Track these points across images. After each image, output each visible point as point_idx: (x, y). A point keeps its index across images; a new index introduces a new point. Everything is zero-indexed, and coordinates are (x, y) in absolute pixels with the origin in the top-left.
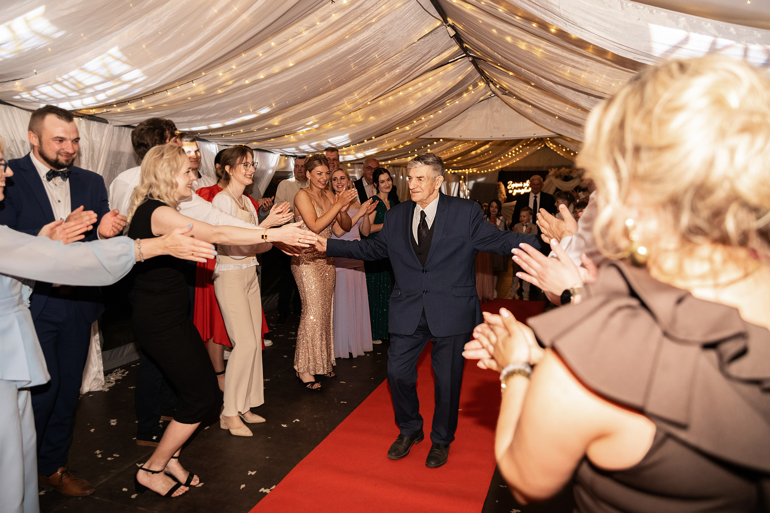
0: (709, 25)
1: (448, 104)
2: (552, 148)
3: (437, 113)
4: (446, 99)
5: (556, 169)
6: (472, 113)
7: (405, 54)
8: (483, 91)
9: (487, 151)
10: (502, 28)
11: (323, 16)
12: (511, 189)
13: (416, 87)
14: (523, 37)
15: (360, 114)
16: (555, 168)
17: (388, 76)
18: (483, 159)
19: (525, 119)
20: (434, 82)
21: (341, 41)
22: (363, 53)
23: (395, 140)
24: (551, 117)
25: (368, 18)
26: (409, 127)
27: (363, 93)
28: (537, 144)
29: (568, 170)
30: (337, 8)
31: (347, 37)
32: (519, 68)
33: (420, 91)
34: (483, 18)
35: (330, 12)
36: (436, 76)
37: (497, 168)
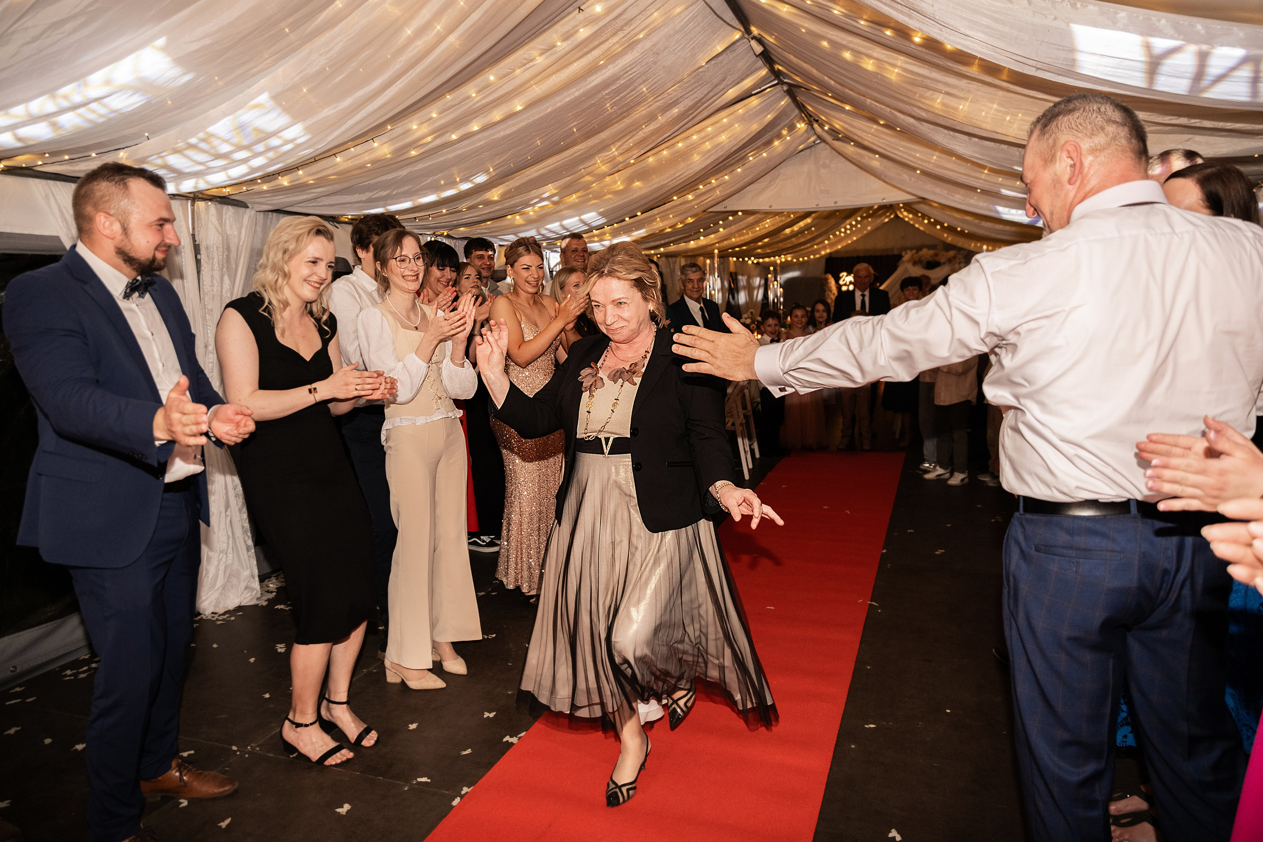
0: (1163, 21)
1: (751, 158)
2: (907, 219)
3: (734, 173)
4: (748, 151)
5: (914, 251)
6: (787, 170)
7: (687, 85)
8: (803, 137)
9: (808, 228)
10: (837, 39)
11: (566, 32)
12: (845, 285)
13: (703, 134)
14: (869, 52)
15: (619, 179)
16: (911, 249)
17: (661, 119)
18: (802, 240)
19: (868, 175)
20: (730, 126)
21: (593, 69)
22: (626, 86)
23: (671, 216)
24: (910, 172)
25: (633, 33)
26: (692, 196)
27: (625, 147)
28: (884, 214)
29: (931, 252)
30: (586, 18)
31: (602, 62)
32: (862, 98)
33: (709, 140)
34: (807, 25)
35: (577, 26)
36: (732, 116)
37: (823, 253)
